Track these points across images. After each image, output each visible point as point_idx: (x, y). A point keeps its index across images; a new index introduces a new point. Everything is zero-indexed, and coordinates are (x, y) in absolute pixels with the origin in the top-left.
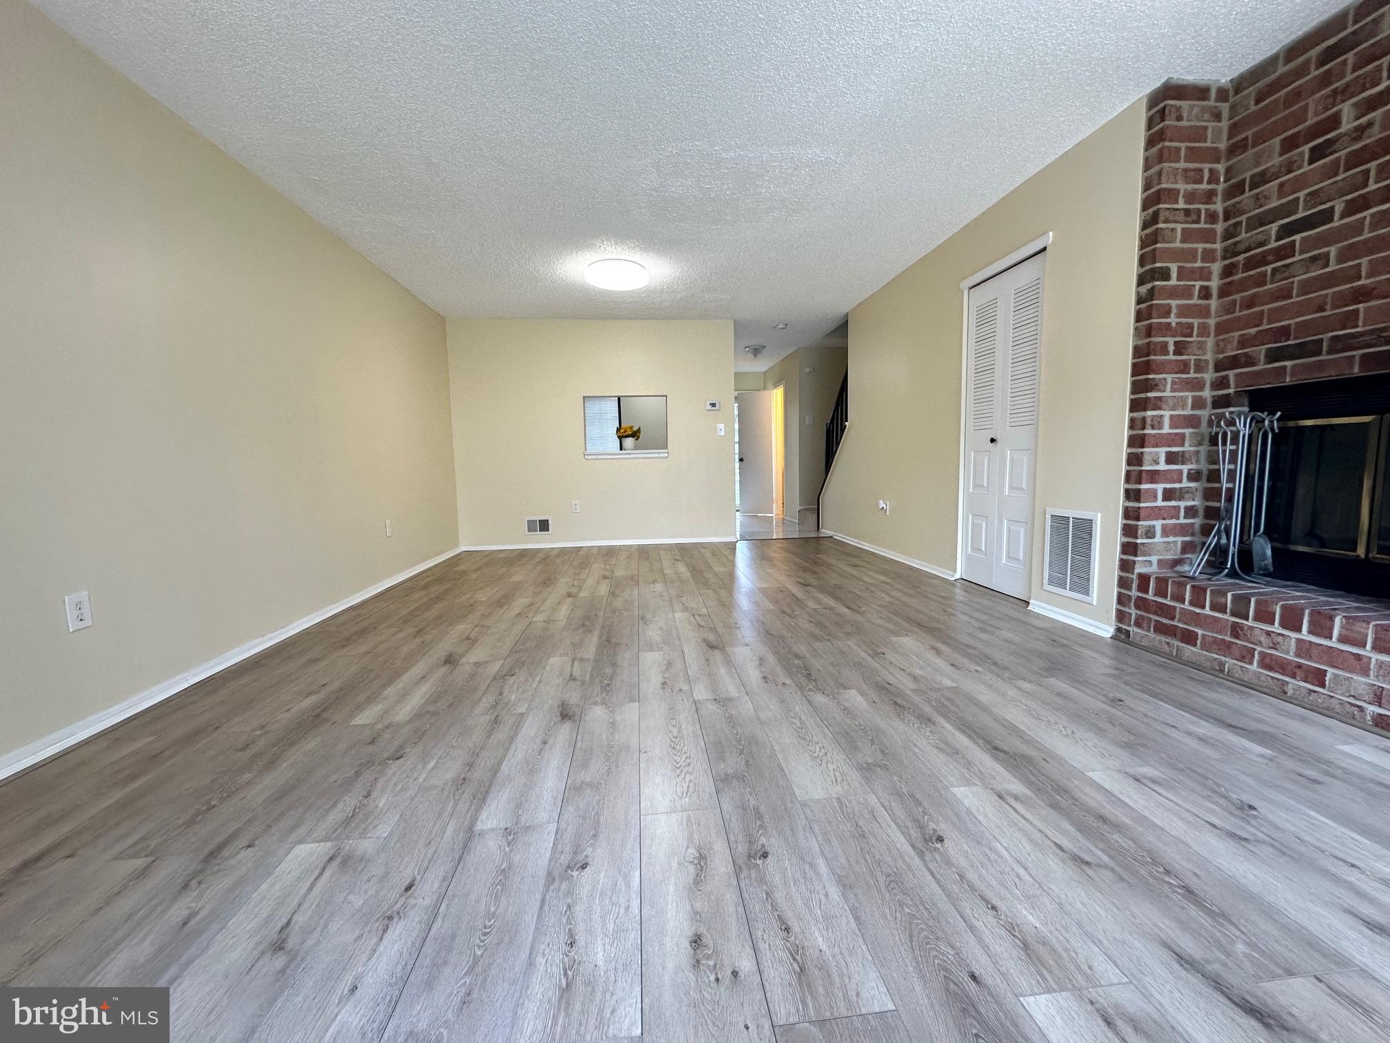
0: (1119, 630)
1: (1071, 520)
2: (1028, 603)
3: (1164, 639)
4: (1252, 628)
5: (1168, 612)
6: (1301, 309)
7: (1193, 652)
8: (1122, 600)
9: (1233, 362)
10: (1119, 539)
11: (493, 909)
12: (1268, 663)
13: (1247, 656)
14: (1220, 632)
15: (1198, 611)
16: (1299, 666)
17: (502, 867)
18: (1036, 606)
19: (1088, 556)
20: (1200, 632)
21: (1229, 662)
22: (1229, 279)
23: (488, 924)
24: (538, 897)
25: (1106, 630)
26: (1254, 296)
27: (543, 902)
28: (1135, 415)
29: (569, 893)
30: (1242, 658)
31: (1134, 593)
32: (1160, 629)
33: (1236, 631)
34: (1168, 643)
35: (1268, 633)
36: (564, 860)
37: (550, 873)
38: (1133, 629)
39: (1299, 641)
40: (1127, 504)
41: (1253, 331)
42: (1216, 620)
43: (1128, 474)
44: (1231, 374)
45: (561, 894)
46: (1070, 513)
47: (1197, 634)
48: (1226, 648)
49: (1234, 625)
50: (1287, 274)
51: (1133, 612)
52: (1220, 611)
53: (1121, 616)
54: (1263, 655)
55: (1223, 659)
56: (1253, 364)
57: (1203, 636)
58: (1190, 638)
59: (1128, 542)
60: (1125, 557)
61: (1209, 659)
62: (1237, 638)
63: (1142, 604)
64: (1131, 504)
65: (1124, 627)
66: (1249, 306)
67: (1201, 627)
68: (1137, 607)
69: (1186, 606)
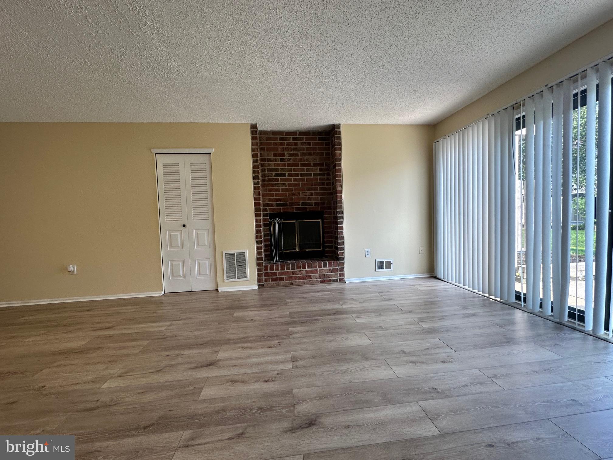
0: (259, 286)
1: (235, 254)
2: (217, 290)
3: (274, 282)
4: (296, 271)
5: (275, 274)
6: (282, 195)
7: (283, 283)
8: (259, 275)
9: (268, 205)
10: (255, 257)
11: (473, 409)
12: (301, 278)
13: (296, 279)
14: (289, 275)
15: (283, 271)
16: (307, 276)
17: (453, 413)
18: (220, 290)
19: (244, 264)
20: (284, 277)
21: (292, 281)
22: (264, 183)
23: (479, 409)
24: (457, 398)
25: (256, 287)
26: (271, 189)
27: (458, 396)
28: (257, 218)
29: (449, 390)
30: (295, 279)
31: (264, 272)
32: (273, 280)
33: (293, 273)
34: (276, 283)
35: (300, 271)
36: (435, 395)
37: (445, 397)
38: (264, 283)
39: (306, 271)
40: (257, 245)
41: (272, 198)
42: (288, 272)
43: (257, 236)
44: (268, 208)
45: (451, 392)
46: (235, 251)
47: (283, 277)
48: (291, 278)
49: (292, 272)
50: (278, 186)
51: (264, 278)
52: (288, 270)
53: (259, 281)
54: (299, 277)
55: (291, 281)
56: (273, 206)
57: (285, 277)
58: (281, 279)
59: (259, 257)
60: (259, 262)
61: (287, 283)
62: (293, 275)
63: (266, 275)
64: (259, 245)
65: (261, 284)
66: (270, 191)
67: (284, 275)
68: (265, 276)
69: (280, 271)
